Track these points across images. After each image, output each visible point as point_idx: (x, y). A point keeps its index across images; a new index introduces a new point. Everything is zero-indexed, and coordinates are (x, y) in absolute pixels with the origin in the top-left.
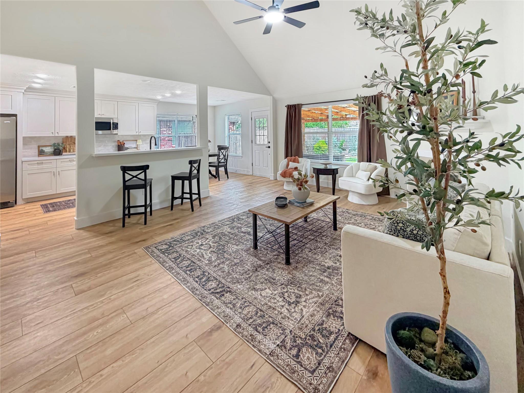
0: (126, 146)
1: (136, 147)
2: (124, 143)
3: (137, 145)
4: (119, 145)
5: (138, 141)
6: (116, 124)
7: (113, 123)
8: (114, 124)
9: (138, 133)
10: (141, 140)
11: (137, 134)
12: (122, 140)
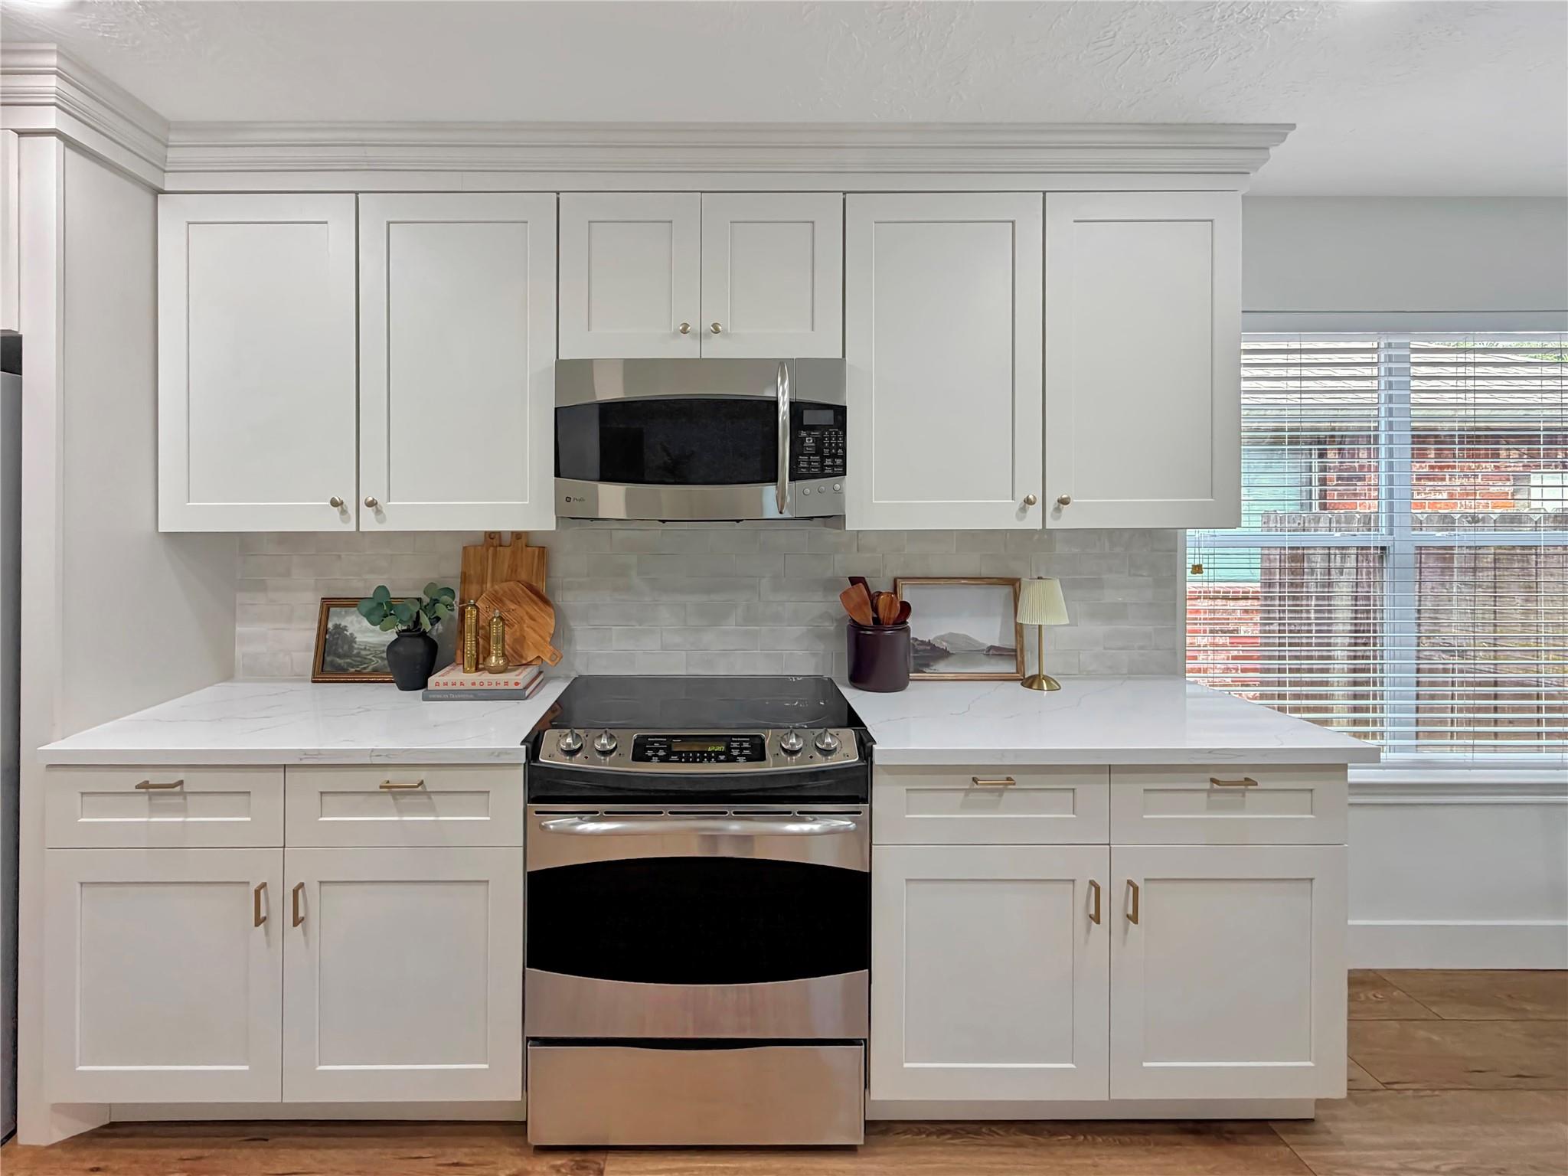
0: (922, 628)
1: (1010, 642)
2: (906, 608)
3: (1019, 629)
4: (856, 628)
5: (1031, 594)
6: (827, 417)
7: (796, 408)
8: (809, 418)
9: (1035, 511)
10: (1057, 584)
11: (1032, 521)
12: (890, 574)
